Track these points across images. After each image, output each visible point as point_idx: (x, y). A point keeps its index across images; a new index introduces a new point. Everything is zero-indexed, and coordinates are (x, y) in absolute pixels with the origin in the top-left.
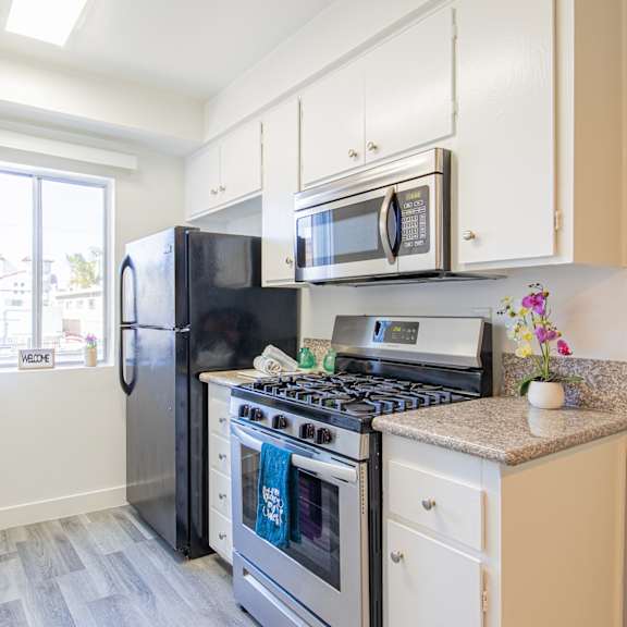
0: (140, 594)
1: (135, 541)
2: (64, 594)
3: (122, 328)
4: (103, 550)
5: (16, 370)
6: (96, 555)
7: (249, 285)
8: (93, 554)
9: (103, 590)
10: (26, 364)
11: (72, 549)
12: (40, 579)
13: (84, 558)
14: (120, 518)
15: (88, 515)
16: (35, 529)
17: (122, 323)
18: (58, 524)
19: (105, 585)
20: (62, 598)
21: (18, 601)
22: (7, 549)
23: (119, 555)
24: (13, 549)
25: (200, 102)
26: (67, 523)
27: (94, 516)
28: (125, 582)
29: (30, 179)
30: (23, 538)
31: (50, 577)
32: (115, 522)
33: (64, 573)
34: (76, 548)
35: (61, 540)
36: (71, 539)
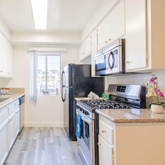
0: (59, 145)
1: (63, 134)
2: (45, 141)
3: (62, 87)
4: (56, 135)
5: (42, 95)
6: (54, 135)
7: (89, 76)
8: (53, 135)
9: (52, 142)
10: (44, 94)
11: (50, 133)
12: (42, 137)
13: (51, 135)
14: (62, 129)
15: (56, 127)
16: (45, 128)
17: (62, 86)
18: (49, 128)
19: (53, 141)
20: (44, 141)
21: (37, 140)
22: (39, 130)
23: (58, 137)
24: (40, 131)
25: (80, 33)
26: (51, 128)
27: (57, 128)
28: (57, 141)
29: (45, 56)
30: (42, 129)
31: (44, 137)
32: (60, 130)
33: (46, 137)
34: (51, 133)
35: (49, 131)
36: (51, 131)
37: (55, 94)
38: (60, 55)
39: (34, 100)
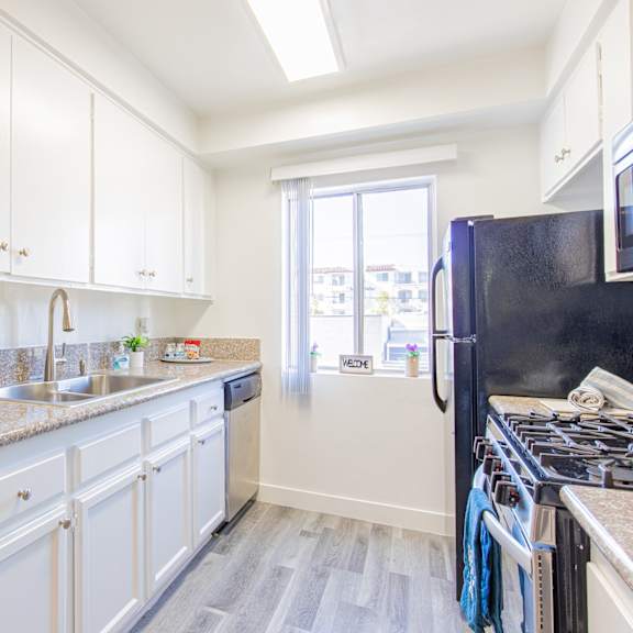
0: (392, 622)
1: (432, 574)
2: (328, 585)
3: (435, 339)
4: (392, 567)
5: (337, 373)
6: (382, 568)
8: (380, 564)
9: (362, 599)
10: (347, 368)
11: (365, 553)
12: (320, 563)
13: (369, 565)
14: (435, 546)
15: (404, 530)
16: (348, 523)
17: (435, 332)
18: (371, 527)
19: (367, 597)
20: (324, 586)
21: (292, 570)
22: (315, 529)
23: (404, 579)
24: (319, 531)
26: (379, 530)
27: (408, 534)
28: (389, 604)
30: (333, 526)
31: (329, 565)
32: (426, 546)
33: (342, 568)
34: (369, 554)
35: (362, 541)
36: (371, 544)
37: (402, 372)
38: (428, 185)
39: (301, 391)
